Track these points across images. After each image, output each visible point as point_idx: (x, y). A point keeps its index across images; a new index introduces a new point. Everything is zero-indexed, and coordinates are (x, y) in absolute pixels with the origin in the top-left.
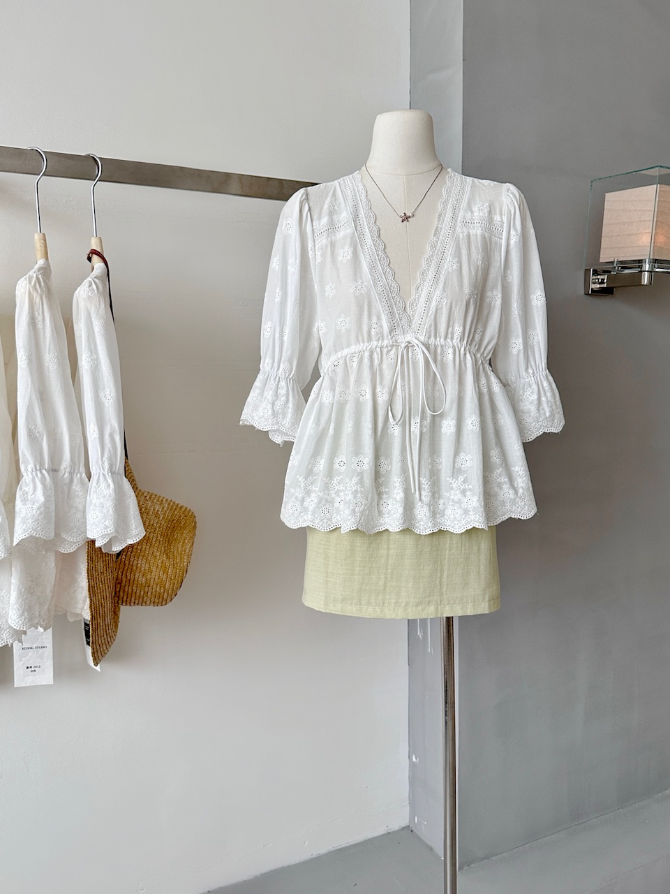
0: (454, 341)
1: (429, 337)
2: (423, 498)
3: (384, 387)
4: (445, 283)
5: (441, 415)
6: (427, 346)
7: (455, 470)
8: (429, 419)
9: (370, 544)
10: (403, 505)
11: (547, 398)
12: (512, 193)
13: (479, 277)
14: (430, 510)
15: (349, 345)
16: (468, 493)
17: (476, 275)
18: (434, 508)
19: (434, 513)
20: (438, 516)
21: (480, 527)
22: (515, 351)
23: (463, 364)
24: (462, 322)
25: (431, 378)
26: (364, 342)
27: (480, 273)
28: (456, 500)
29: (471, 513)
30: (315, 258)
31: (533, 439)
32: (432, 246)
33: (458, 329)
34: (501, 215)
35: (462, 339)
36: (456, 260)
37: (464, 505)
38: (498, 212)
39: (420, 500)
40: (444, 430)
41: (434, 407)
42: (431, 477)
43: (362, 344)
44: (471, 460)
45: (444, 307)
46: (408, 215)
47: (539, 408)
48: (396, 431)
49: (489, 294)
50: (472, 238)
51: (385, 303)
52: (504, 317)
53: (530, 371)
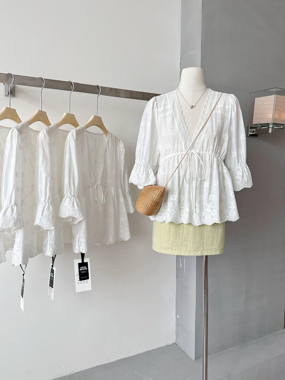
0: (210, 152)
1: (200, 151)
2: (197, 211)
3: (182, 169)
4: (206, 131)
5: (204, 180)
6: (199, 154)
7: (209, 201)
8: (199, 181)
9: (176, 228)
10: (189, 213)
11: (246, 174)
12: (233, 98)
13: (219, 129)
14: (199, 216)
15: (170, 154)
16: (213, 209)
17: (219, 128)
18: (201, 215)
19: (201, 218)
20: (202, 219)
21: (218, 223)
22: (233, 157)
23: (213, 161)
24: (213, 145)
25: (200, 166)
26: (175, 152)
27: (220, 127)
28: (209, 212)
29: (214, 217)
30: (158, 122)
31: (240, 190)
32: (202, 117)
33: (211, 148)
34: (229, 106)
35: (213, 152)
36: (211, 122)
37: (212, 214)
38: (227, 105)
39: (196, 212)
40: (205, 186)
41: (201, 177)
42: (200, 203)
43: (175, 153)
44: (215, 197)
45: (206, 140)
46: (193, 106)
47: (243, 178)
48: (186, 186)
49: (223, 135)
50: (217, 114)
51: (183, 138)
52: (229, 144)
53: (239, 164)
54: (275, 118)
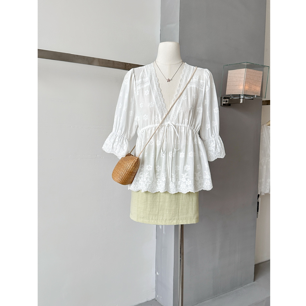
0: (185, 125)
1: (176, 123)
2: (173, 181)
3: (159, 141)
4: (182, 104)
5: (180, 151)
6: (175, 126)
7: (184, 171)
8: (175, 152)
9: (153, 197)
10: (165, 183)
11: (219, 146)
12: (207, 73)
13: (194, 102)
14: (175, 185)
15: (147, 125)
16: (188, 179)
17: (193, 102)
18: (176, 184)
19: (176, 186)
20: (178, 187)
21: (192, 192)
22: (207, 129)
23: (188, 133)
24: (188, 118)
25: (176, 139)
26: (152, 124)
27: (194, 101)
28: (184, 182)
29: (189, 186)
30: (136, 93)
31: (214, 160)
32: (178, 91)
33: (186, 120)
34: (203, 80)
35: (188, 124)
36: (186, 96)
37: (186, 184)
38: (202, 79)
39: (172, 181)
40: (180, 156)
41: (177, 148)
42: (175, 173)
43: (152, 125)
44: (190, 167)
45: (181, 112)
46: (170, 79)
47: (216, 149)
48: (163, 156)
49: (198, 108)
50: (192, 88)
51: (160, 111)
52: (204, 116)
53: (213, 136)
54: (246, 89)
